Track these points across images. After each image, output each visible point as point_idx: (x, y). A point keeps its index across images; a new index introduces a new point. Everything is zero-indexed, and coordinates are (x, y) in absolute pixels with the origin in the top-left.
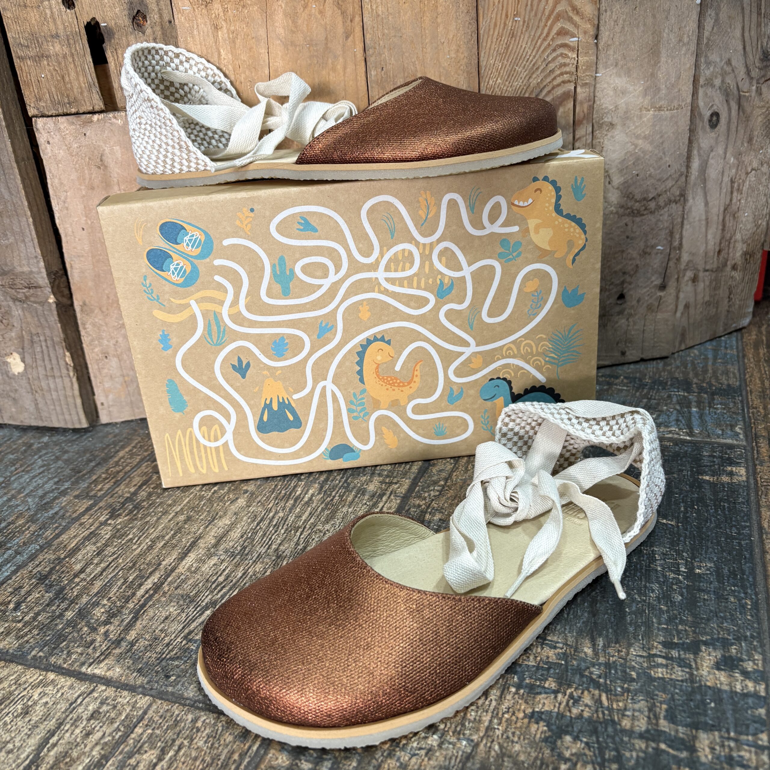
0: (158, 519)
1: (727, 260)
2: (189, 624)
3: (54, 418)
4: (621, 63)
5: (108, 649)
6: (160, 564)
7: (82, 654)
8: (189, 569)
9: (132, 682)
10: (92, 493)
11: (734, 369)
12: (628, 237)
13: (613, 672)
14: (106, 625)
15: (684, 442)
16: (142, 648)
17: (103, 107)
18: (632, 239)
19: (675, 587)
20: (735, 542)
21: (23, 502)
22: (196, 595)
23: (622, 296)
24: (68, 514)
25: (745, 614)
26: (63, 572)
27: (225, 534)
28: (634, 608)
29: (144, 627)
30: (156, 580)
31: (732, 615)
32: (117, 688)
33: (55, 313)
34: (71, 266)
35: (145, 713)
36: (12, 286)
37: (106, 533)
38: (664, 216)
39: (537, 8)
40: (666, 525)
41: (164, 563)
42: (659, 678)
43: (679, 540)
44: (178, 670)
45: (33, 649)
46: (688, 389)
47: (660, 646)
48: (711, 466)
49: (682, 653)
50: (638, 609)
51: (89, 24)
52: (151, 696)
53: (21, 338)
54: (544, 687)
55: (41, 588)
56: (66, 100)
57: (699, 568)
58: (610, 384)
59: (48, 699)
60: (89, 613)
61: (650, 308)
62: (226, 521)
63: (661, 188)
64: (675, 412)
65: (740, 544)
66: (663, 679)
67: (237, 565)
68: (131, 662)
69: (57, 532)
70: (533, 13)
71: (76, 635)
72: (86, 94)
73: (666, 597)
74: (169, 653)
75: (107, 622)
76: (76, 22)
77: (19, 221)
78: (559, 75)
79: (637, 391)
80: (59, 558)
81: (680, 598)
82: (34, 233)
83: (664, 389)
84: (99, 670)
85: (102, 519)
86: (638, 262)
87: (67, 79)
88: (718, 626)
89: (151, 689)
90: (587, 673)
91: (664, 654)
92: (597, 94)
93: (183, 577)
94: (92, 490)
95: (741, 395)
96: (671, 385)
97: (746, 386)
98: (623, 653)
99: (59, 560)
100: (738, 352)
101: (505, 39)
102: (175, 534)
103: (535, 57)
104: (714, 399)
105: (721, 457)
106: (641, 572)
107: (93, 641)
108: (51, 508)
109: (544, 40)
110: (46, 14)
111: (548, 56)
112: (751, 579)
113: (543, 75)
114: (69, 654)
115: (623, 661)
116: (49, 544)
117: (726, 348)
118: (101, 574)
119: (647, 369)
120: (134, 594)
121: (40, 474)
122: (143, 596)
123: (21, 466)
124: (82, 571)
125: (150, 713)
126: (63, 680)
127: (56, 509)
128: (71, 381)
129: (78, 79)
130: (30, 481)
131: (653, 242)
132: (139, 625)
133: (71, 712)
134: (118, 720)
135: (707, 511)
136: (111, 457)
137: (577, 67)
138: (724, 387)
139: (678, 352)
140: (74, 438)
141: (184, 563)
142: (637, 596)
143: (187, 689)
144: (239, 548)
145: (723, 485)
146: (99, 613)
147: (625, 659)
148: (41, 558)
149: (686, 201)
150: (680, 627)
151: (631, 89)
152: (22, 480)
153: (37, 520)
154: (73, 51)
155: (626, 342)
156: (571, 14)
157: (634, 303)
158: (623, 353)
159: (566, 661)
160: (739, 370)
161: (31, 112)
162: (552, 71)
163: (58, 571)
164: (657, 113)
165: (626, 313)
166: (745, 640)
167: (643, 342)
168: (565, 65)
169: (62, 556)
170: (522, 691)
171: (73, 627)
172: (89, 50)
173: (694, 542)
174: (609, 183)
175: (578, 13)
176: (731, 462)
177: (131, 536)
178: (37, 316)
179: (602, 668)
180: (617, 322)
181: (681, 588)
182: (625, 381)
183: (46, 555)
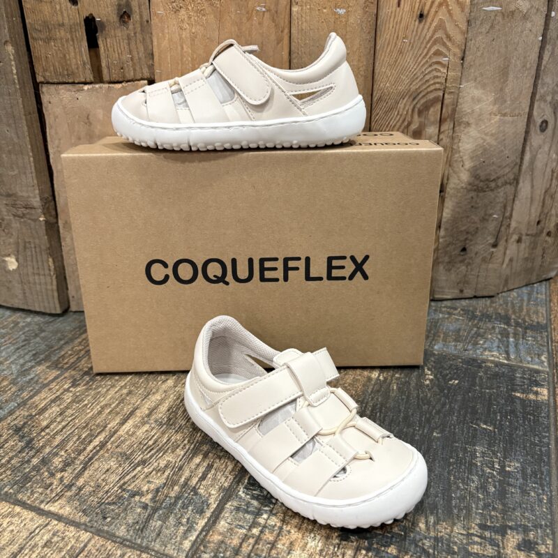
0: (108, 390)
1: (544, 229)
2: (124, 477)
3: (36, 305)
4: (479, 79)
5: (61, 491)
6: (106, 427)
7: (41, 494)
8: (127, 433)
9: (77, 520)
10: (60, 366)
11: (542, 310)
12: (472, 207)
13: (440, 545)
14: (62, 472)
15: (502, 365)
16: (88, 493)
17: (92, 79)
18: (476, 208)
19: (490, 480)
20: (537, 448)
21: (8, 367)
22: (132, 454)
23: (464, 249)
24: (41, 380)
25: (542, 507)
26: (33, 426)
27: (156, 408)
28: (458, 495)
29: (90, 476)
30: (102, 439)
31: (532, 507)
32: (66, 524)
33: (44, 228)
34: (59, 194)
35: (85, 546)
36: (14, 205)
37: (68, 398)
38: (501, 193)
39: (421, 33)
40: (485, 429)
41: (109, 426)
42: (475, 553)
43: (494, 442)
44: (113, 513)
45: (6, 486)
46: (508, 324)
47: (476, 527)
48: (521, 386)
49: (493, 534)
50: (461, 495)
51: (87, 18)
52: (91, 532)
53: (17, 244)
54: (387, 553)
55: (16, 438)
56: (66, 73)
57: (509, 466)
58: (450, 314)
59: (14, 528)
60: (50, 461)
61: (484, 260)
62: (158, 397)
63: (501, 173)
64: (497, 340)
65: (540, 449)
66: (477, 554)
67: (163, 433)
68: (78, 504)
69: (31, 393)
70: (417, 38)
71: (39, 478)
72: (80, 69)
73: (483, 488)
74: (107, 499)
75: (63, 470)
76: (77, 16)
77: (23, 159)
78: (432, 85)
79: (470, 321)
80: (31, 415)
81: (494, 489)
82: (33, 168)
83: (489, 321)
84: (53, 508)
85: (66, 386)
86: (479, 226)
87: (68, 57)
88: (521, 515)
89: (92, 527)
90: (420, 544)
91: (479, 534)
92: (460, 100)
93: (122, 438)
94: (60, 363)
95: (547, 331)
96: (496, 319)
97: (551, 324)
98: (448, 531)
99: (31, 417)
100: (546, 296)
101: (395, 55)
102: (119, 403)
103: (415, 69)
104: (526, 333)
105: (530, 379)
106: (465, 466)
107: (51, 484)
108: (29, 374)
109: (424, 57)
110: (56, 8)
111: (425, 70)
112: (547, 479)
113: (420, 83)
114: (32, 493)
115: (448, 537)
116: (24, 403)
117: (538, 293)
118: (61, 431)
119: (478, 304)
120: (85, 449)
121: (23, 346)
122: (91, 451)
123: (9, 339)
124: (47, 427)
125: (89, 546)
126: (26, 513)
127: (32, 376)
128: (51, 279)
129: (76, 58)
130: (15, 352)
131: (491, 212)
132: (86, 474)
133: (30, 540)
134: (65, 550)
135: (517, 422)
136: (76, 338)
137: (446, 79)
138: (535, 324)
139: (501, 293)
140: (50, 320)
141: (124, 427)
142: (461, 485)
143: (118, 529)
144: (166, 419)
145: (530, 401)
146: (57, 461)
147: (450, 535)
148: (17, 413)
149: (518, 183)
150: (493, 513)
151: (485, 98)
152: (9, 350)
153: (18, 383)
154: (74, 36)
155: (464, 283)
156: (445, 40)
157: (473, 255)
158: (461, 291)
159: (405, 533)
160: (546, 311)
161: (39, 79)
162: (427, 81)
163: (29, 425)
164: (502, 118)
165: (466, 262)
166: (541, 528)
167: (477, 284)
168: (437, 77)
169: (34, 414)
170: (370, 554)
171: (37, 471)
172: (85, 37)
173: (507, 445)
174: (462, 166)
175: (450, 40)
176: (538, 384)
177: (86, 402)
178: (31, 229)
179: (432, 541)
180: (459, 268)
181: (494, 481)
182: (461, 312)
183: (22, 412)
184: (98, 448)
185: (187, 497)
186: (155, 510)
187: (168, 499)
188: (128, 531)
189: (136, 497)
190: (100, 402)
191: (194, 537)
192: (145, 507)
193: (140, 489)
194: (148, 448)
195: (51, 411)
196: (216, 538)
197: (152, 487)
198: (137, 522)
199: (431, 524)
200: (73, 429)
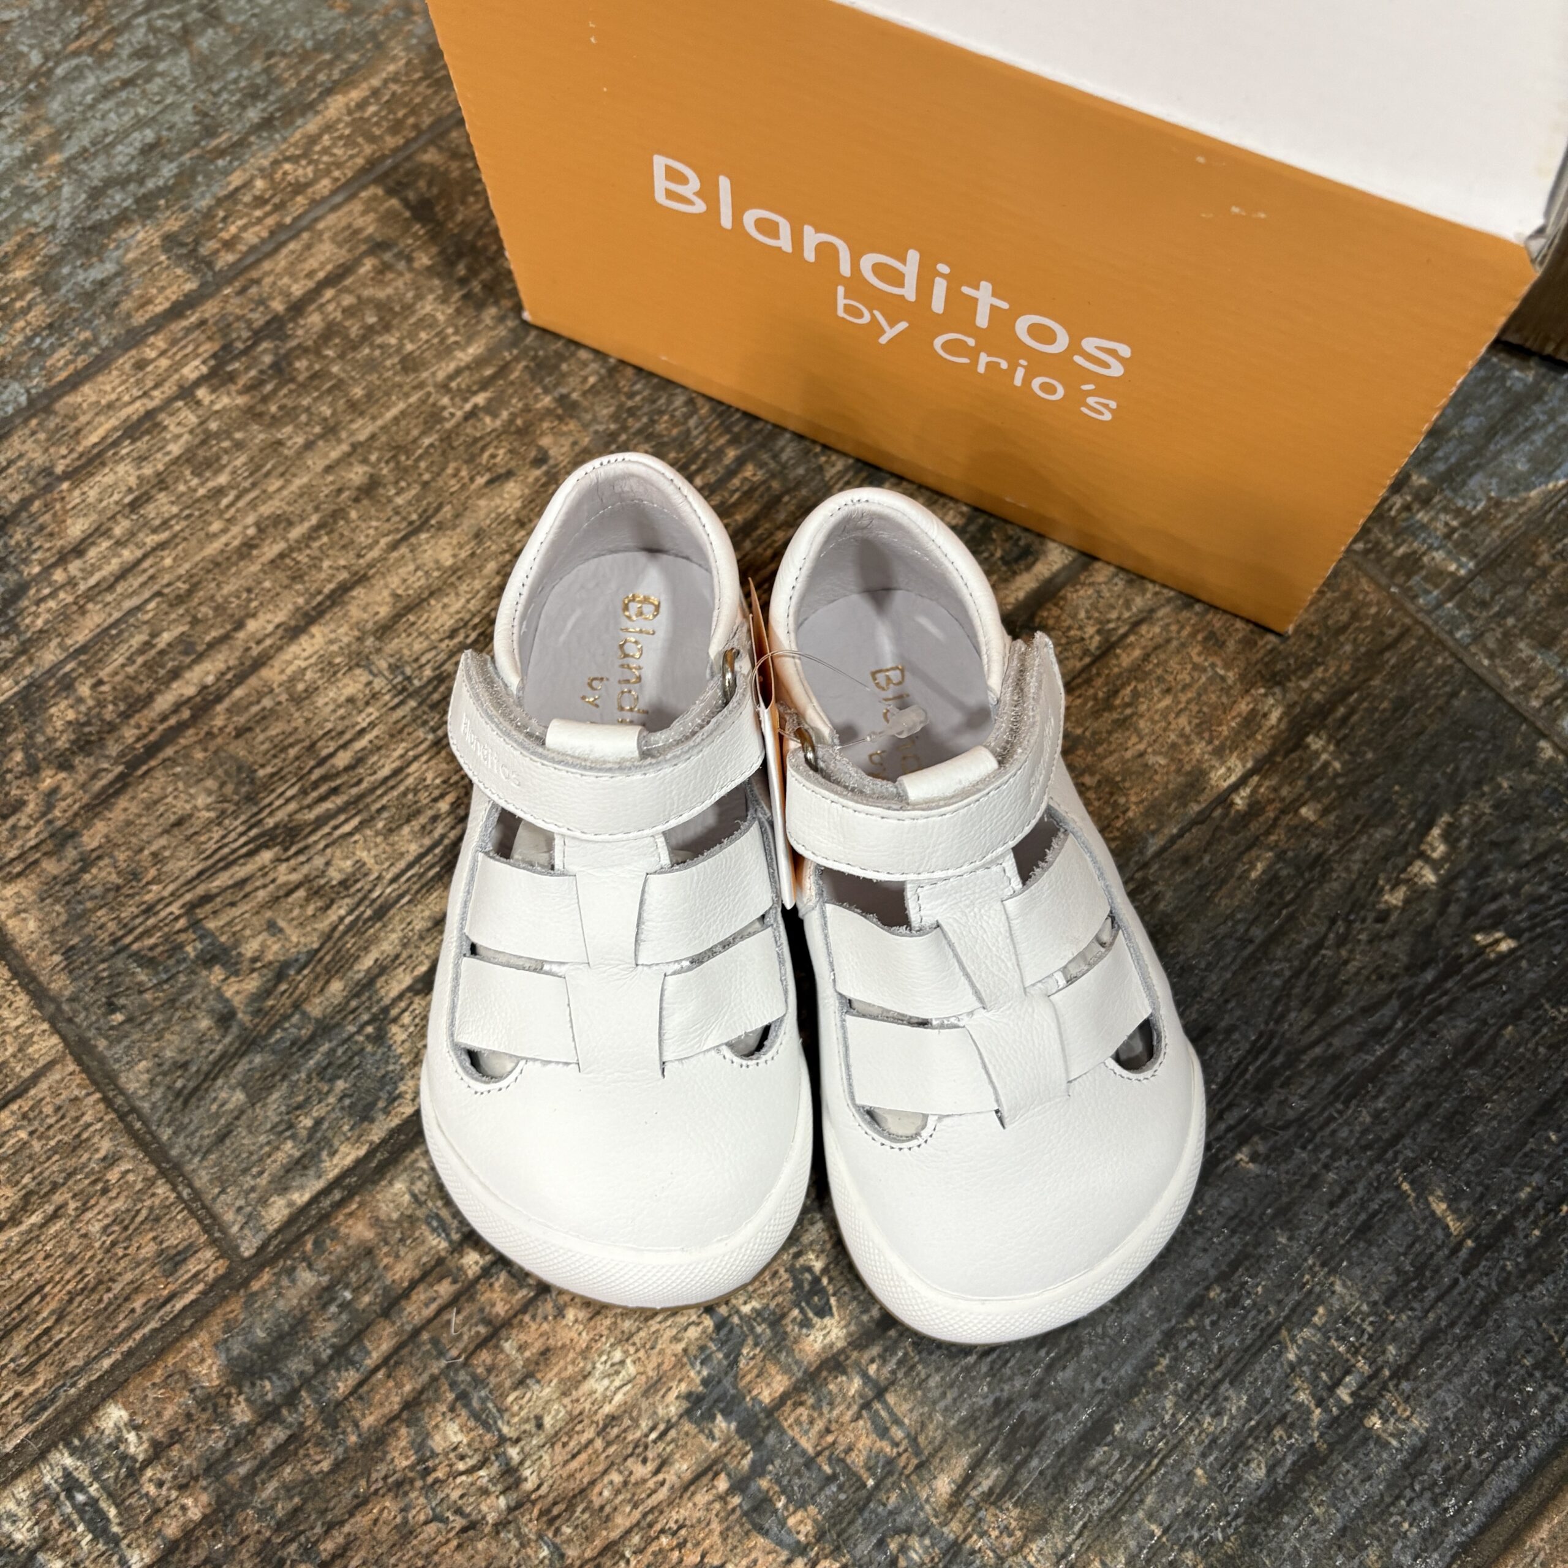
184: (186, 714)
185: (351, 1037)
186: (249, 1043)
187: (296, 1018)
188: (152, 1082)
189: (217, 969)
190: (266, 496)
191: (307, 1197)
192: (225, 1018)
193: (236, 944)
194: (325, 778)
195: (109, 479)
196: (359, 1231)
197: (274, 950)
198: (185, 1066)
199: (974, 1493)
200: (147, 594)
